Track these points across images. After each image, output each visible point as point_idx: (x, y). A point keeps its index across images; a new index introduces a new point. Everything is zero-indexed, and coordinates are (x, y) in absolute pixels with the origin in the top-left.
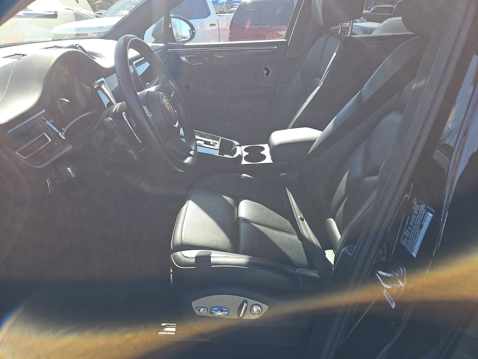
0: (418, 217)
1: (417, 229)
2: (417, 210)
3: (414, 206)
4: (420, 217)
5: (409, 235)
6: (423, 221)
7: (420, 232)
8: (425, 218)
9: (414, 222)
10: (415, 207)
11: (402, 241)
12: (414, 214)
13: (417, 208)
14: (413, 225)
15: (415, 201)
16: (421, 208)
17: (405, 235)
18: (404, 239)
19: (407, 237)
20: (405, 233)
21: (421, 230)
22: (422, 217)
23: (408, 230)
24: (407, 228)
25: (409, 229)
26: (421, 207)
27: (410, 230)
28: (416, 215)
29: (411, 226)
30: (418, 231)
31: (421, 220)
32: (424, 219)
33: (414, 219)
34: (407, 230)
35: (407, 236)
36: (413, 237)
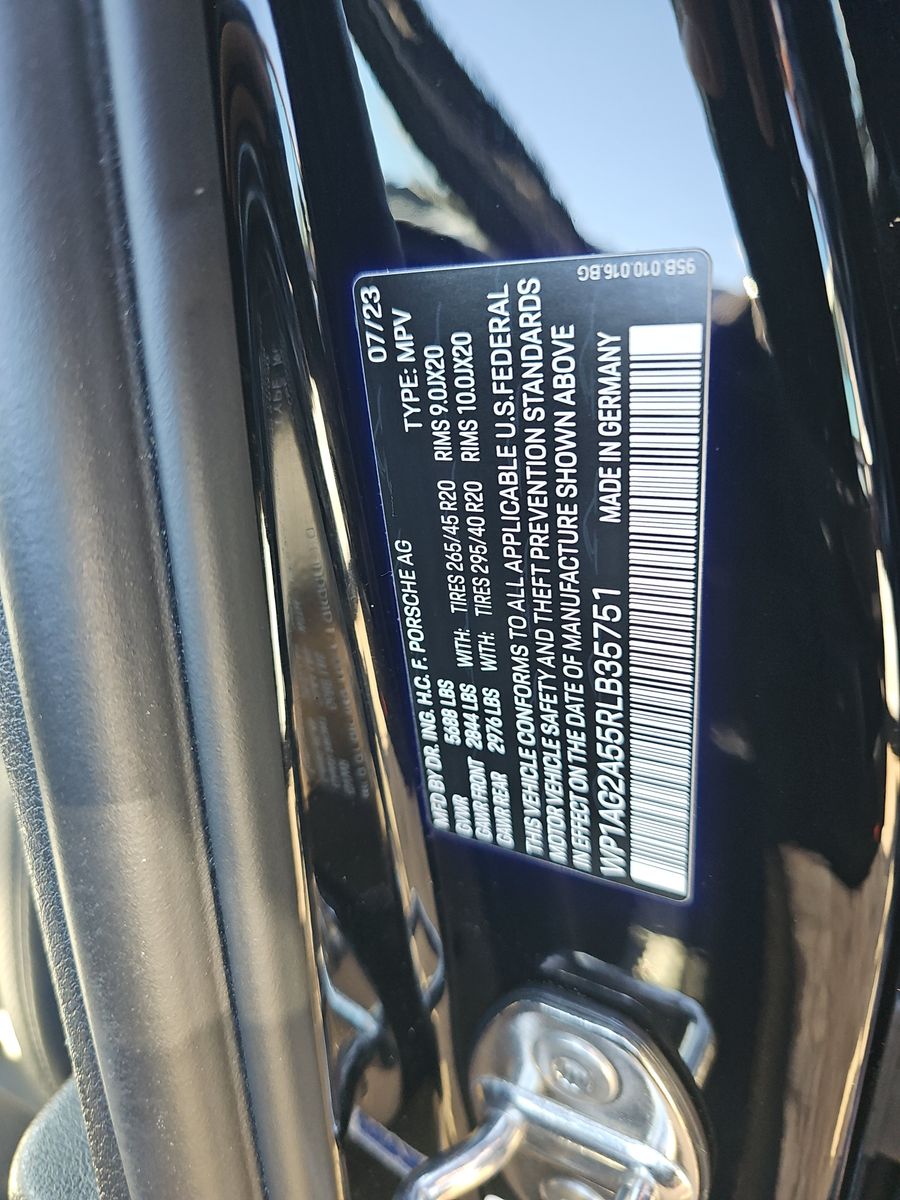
0: (507, 476)
1: (571, 612)
2: (467, 402)
3: (407, 386)
4: (538, 460)
5: (494, 723)
6: (607, 477)
7: (624, 626)
8: (608, 423)
9: (495, 557)
10: (421, 391)
11: (450, 809)
12: (444, 470)
13: (450, 375)
14: (499, 597)
15: (387, 321)
16: (500, 346)
17: (452, 737)
18: (458, 783)
19: (484, 755)
20: (440, 728)
21: (623, 601)
22: (566, 441)
23: (459, 676)
24: (442, 664)
25: (465, 661)
26: (498, 326)
27: (489, 665)
28: (486, 469)
29: (476, 625)
30: (586, 621)
31: (567, 487)
32: (609, 452)
33: (477, 530)
34: (446, 689)
35: (473, 738)
36: (561, 709)
